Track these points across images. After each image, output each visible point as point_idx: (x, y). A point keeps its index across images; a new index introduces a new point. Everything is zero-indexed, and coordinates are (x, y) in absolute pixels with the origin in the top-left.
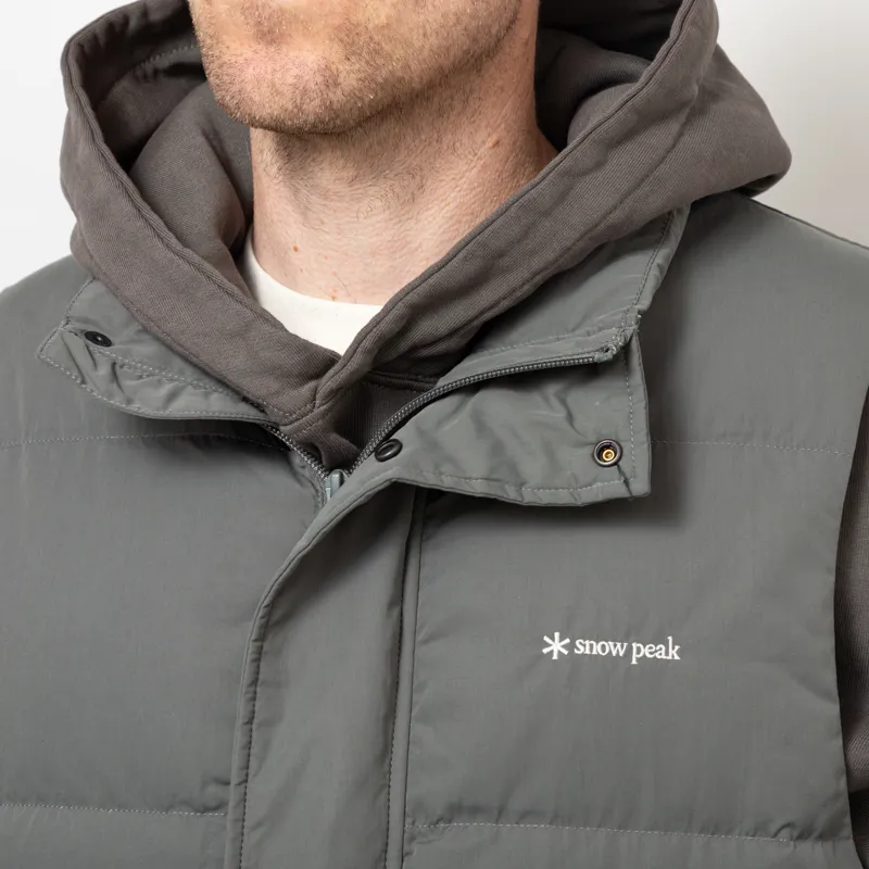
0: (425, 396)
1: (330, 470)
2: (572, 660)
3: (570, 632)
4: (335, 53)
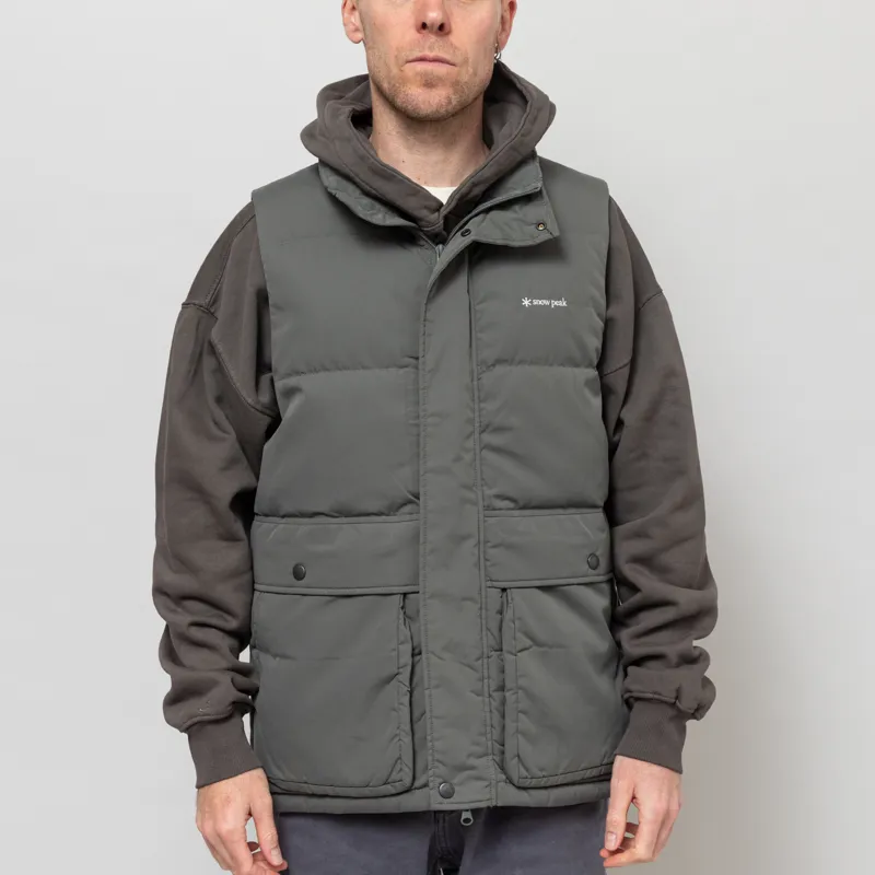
1: (437, 244)
2: (532, 307)
3: (533, 297)
4: (451, 91)
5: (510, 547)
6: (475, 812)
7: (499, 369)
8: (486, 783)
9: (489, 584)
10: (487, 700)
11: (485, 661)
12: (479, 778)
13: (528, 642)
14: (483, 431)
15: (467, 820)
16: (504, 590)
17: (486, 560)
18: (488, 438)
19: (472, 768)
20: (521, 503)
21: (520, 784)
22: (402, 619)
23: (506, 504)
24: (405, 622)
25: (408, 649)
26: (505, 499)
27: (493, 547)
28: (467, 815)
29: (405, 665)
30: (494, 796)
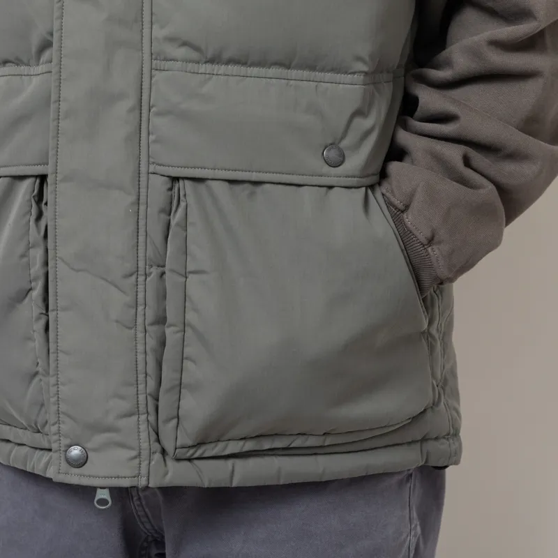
8: (132, 453)
9: (155, 169)
10: (140, 336)
12: (122, 445)
15: (103, 502)
16: (175, 179)
20: (209, 55)
21: (178, 456)
22: (34, 211)
23: (182, 52)
24: (40, 216)
25: (37, 254)
26: (185, 44)
27: (159, 114)
28: (103, 494)
29: (36, 279)
30: (144, 471)
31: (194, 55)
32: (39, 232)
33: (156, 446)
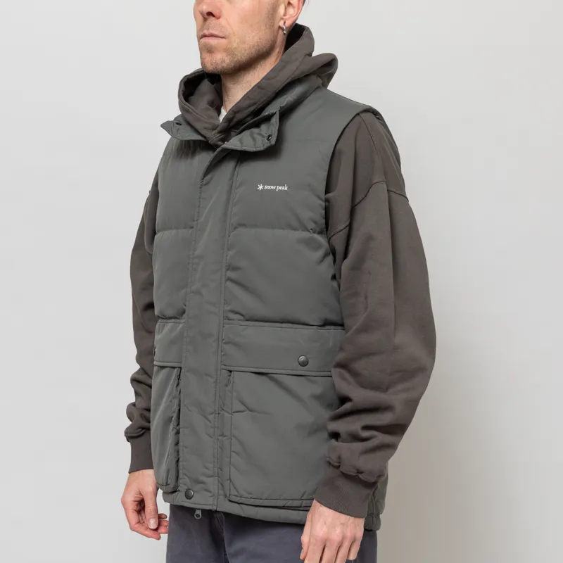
0: (243, 127)
2: (264, 190)
3: (264, 185)
5: (235, 344)
6: (203, 511)
7: (241, 230)
8: (211, 494)
9: (223, 367)
10: (216, 441)
11: (217, 415)
12: (207, 490)
13: (243, 408)
14: (228, 270)
15: (198, 515)
16: (231, 372)
17: (222, 352)
18: (230, 274)
19: (202, 483)
20: (247, 317)
21: (231, 499)
22: (176, 383)
23: (238, 316)
24: (178, 385)
25: (176, 402)
26: (237, 313)
27: (225, 343)
28: (199, 512)
29: (174, 412)
30: (215, 503)
31: (242, 318)
32: (177, 391)
33: (221, 492)
